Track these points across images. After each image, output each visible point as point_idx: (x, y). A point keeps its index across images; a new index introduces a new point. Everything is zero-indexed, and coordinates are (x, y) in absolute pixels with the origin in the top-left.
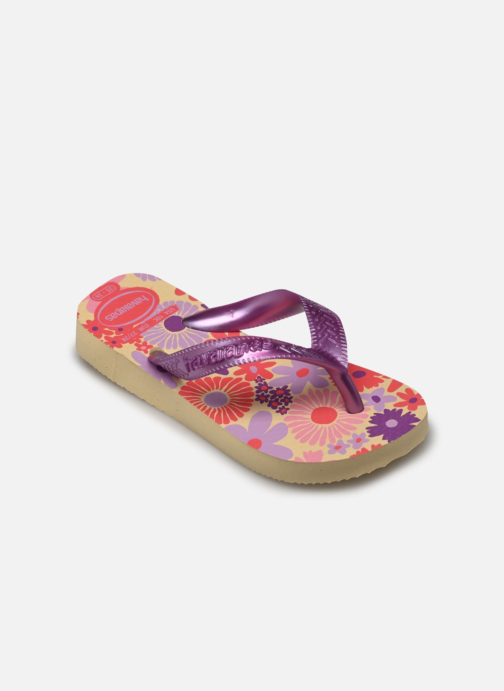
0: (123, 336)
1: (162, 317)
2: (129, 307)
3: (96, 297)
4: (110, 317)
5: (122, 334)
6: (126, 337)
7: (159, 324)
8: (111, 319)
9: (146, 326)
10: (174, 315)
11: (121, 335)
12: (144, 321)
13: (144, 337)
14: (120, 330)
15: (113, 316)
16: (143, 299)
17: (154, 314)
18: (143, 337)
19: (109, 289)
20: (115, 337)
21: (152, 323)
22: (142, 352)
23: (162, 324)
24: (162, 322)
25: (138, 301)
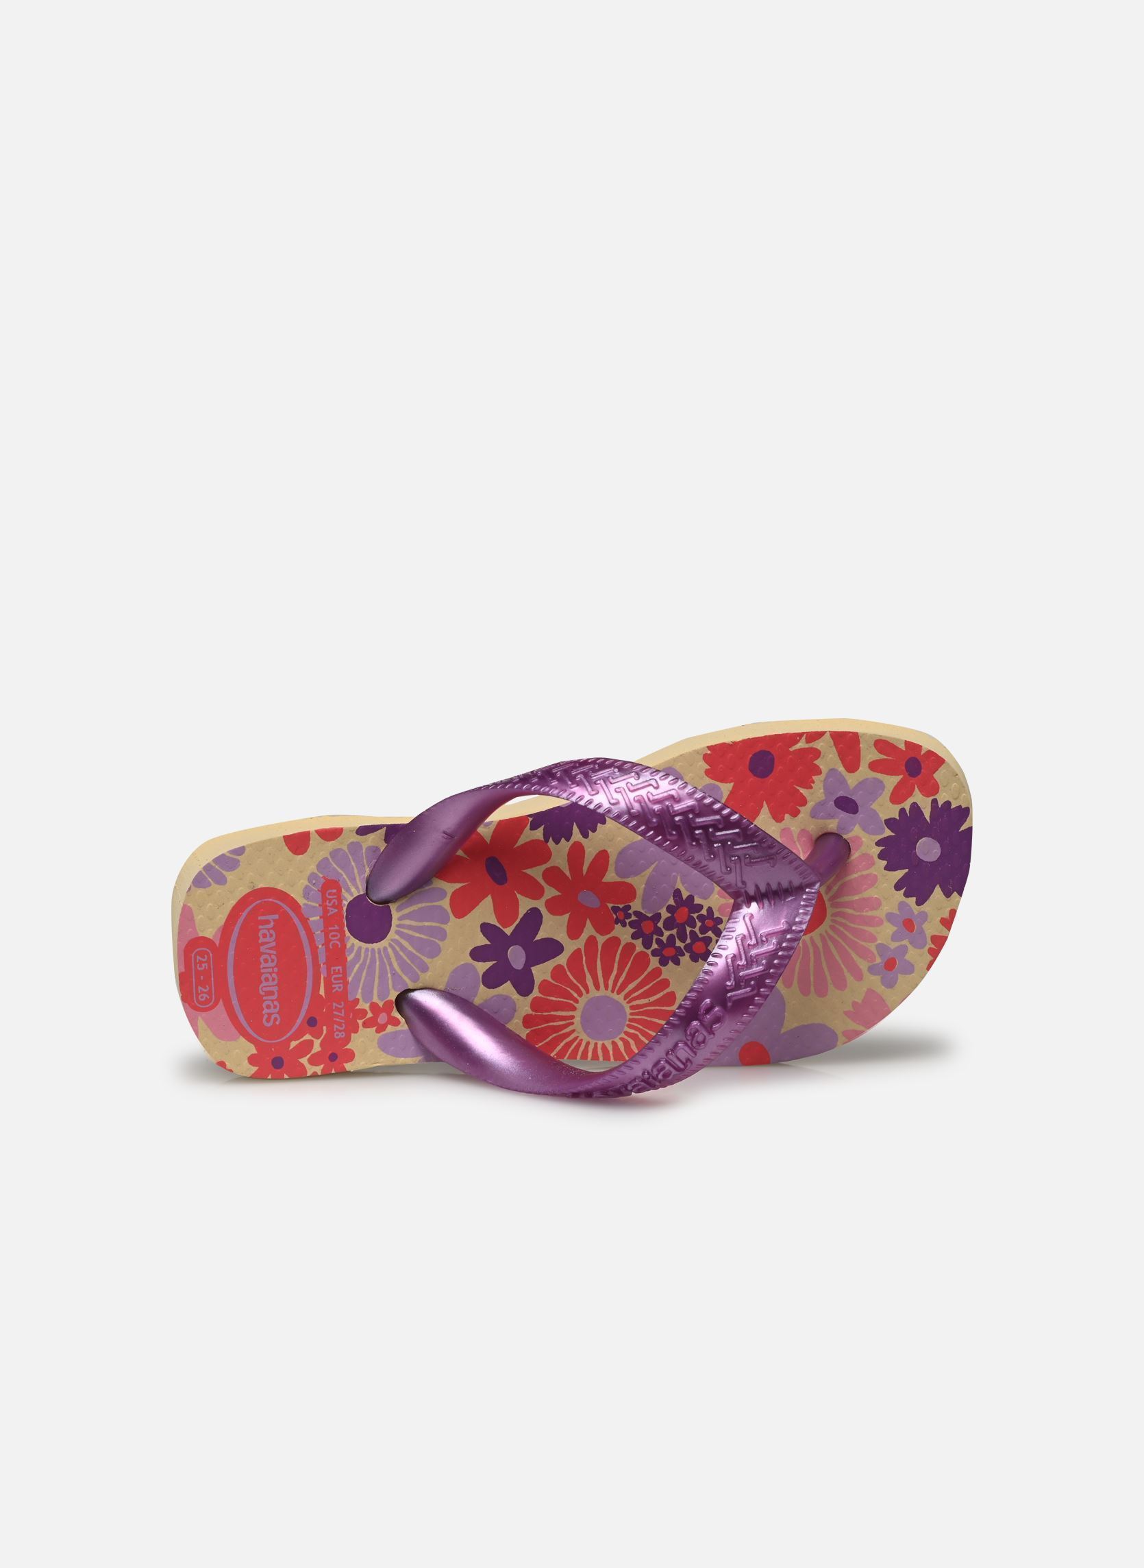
0: (331, 1031)
1: (336, 927)
2: (270, 964)
3: (203, 1000)
4: (270, 1015)
5: (325, 1028)
6: (335, 1026)
7: (347, 947)
8: (276, 1019)
9: (335, 973)
10: (346, 903)
11: (325, 1032)
12: (323, 968)
13: (359, 996)
14: (312, 1022)
15: (271, 1010)
16: (267, 922)
17: (318, 934)
18: (358, 1000)
19: (201, 963)
20: (322, 1045)
21: (337, 956)
22: (390, 1028)
23: (352, 942)
24: (349, 937)
25: (267, 937)
